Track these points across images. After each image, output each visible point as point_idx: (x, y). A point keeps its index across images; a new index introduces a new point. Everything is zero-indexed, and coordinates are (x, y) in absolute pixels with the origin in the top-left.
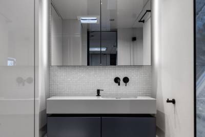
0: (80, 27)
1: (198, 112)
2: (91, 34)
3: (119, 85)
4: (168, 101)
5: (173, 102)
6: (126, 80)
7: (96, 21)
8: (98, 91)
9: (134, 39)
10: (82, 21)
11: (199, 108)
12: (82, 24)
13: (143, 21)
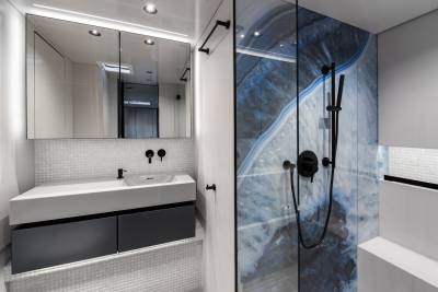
0: (104, 75)
1: (239, 209)
2: (125, 86)
3: (150, 162)
4: (208, 188)
5: (214, 188)
6: (162, 153)
7: (128, 72)
8: (120, 171)
9: (178, 97)
10: (107, 69)
11: (240, 203)
12: (108, 73)
13: (185, 80)
